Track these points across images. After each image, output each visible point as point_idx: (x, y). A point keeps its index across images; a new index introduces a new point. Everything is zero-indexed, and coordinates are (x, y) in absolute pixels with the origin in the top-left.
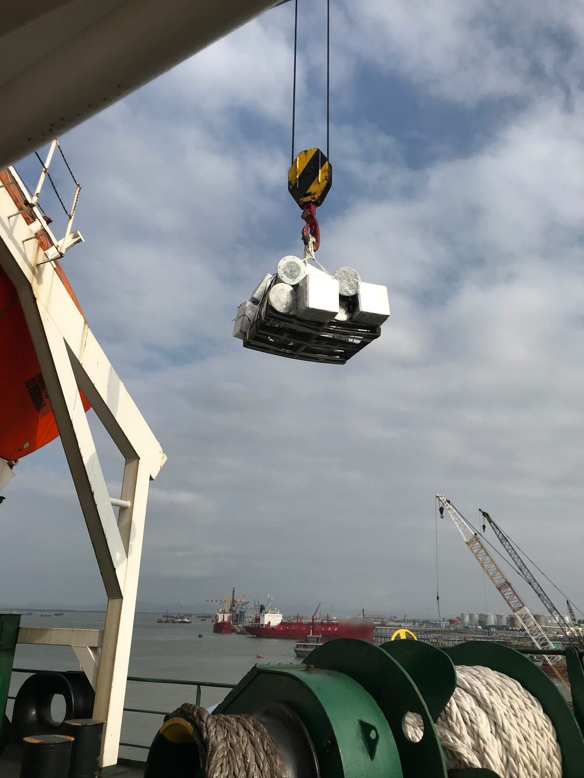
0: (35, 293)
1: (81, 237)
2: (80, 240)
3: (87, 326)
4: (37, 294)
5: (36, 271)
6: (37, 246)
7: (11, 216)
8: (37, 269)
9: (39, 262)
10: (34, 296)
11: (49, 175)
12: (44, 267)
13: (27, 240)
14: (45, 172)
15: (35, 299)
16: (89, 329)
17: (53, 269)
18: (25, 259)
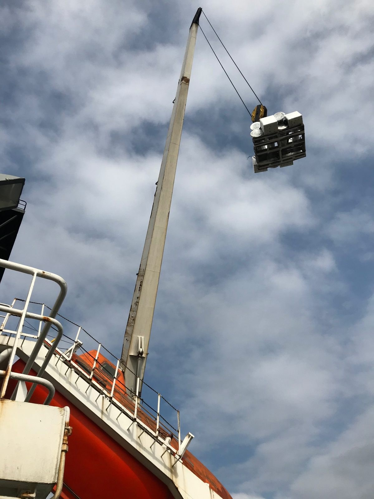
0: (176, 485)
1: (192, 435)
2: (192, 437)
3: (212, 490)
4: (177, 485)
5: (173, 470)
6: (169, 455)
7: (151, 446)
8: (173, 468)
9: (173, 464)
10: (176, 486)
11: (160, 416)
12: (176, 466)
13: (162, 455)
14: (158, 415)
15: (177, 489)
16: (214, 491)
17: (181, 464)
18: (165, 466)
